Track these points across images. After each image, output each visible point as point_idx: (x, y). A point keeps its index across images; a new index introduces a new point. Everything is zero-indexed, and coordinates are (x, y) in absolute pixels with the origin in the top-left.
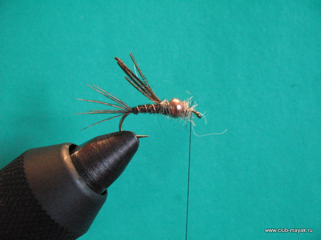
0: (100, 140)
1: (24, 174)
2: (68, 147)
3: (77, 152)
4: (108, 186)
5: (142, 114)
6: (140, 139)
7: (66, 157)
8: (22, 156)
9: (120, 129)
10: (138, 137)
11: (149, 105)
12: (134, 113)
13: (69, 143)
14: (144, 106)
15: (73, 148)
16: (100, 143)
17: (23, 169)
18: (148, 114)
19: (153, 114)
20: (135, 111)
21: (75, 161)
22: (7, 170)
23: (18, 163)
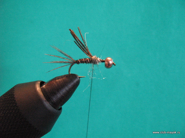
0: (58, 79)
1: (14, 98)
2: (39, 83)
3: (44, 86)
4: (62, 105)
5: (81, 64)
6: (80, 78)
7: (38, 88)
8: (13, 88)
9: (69, 73)
10: (79, 77)
11: (85, 59)
12: (77, 64)
13: (40, 81)
14: (83, 59)
15: (42, 83)
16: (57, 80)
17: (14, 95)
18: (85, 64)
19: (88, 64)
20: (77, 62)
21: (43, 90)
22: (5, 96)
23: (11, 92)
